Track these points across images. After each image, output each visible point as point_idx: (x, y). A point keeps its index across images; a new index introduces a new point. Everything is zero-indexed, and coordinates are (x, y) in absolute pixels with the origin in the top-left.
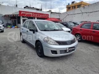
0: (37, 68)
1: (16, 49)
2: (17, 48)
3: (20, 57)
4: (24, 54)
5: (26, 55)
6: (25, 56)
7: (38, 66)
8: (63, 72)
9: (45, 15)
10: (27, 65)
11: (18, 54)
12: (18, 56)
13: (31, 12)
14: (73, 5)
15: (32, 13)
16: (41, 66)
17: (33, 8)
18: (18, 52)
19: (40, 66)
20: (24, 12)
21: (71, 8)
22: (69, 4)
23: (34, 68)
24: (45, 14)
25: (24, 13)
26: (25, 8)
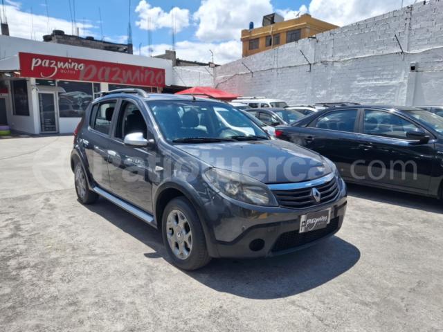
0: (117, 315)
1: (12, 236)
2: (18, 228)
3: (34, 271)
4: (54, 255)
5: (63, 260)
6: (55, 263)
7: (121, 304)
8: (238, 319)
9: (147, 73)
10: (71, 305)
11: (21, 259)
12: (21, 267)
13: (79, 61)
14: (270, 30)
15: (87, 62)
16: (138, 301)
17: (91, 39)
18: (22, 247)
19: (133, 303)
20: (43, 57)
21: (262, 42)
22: (252, 25)
23: (105, 316)
24: (149, 69)
25: (46, 63)
26: (47, 38)
